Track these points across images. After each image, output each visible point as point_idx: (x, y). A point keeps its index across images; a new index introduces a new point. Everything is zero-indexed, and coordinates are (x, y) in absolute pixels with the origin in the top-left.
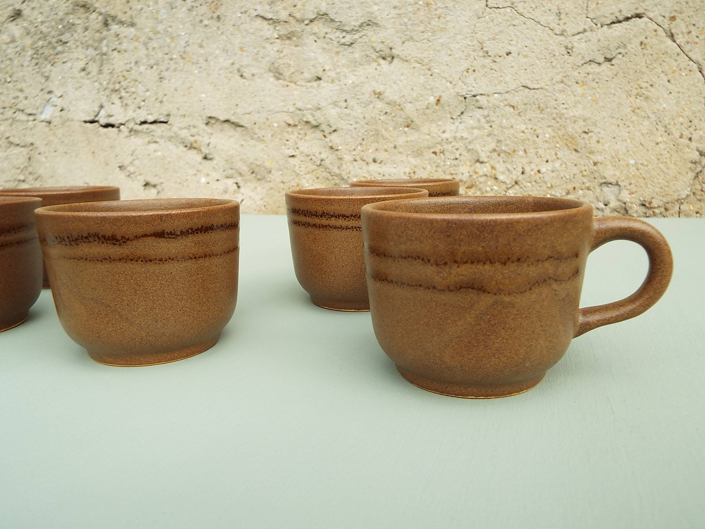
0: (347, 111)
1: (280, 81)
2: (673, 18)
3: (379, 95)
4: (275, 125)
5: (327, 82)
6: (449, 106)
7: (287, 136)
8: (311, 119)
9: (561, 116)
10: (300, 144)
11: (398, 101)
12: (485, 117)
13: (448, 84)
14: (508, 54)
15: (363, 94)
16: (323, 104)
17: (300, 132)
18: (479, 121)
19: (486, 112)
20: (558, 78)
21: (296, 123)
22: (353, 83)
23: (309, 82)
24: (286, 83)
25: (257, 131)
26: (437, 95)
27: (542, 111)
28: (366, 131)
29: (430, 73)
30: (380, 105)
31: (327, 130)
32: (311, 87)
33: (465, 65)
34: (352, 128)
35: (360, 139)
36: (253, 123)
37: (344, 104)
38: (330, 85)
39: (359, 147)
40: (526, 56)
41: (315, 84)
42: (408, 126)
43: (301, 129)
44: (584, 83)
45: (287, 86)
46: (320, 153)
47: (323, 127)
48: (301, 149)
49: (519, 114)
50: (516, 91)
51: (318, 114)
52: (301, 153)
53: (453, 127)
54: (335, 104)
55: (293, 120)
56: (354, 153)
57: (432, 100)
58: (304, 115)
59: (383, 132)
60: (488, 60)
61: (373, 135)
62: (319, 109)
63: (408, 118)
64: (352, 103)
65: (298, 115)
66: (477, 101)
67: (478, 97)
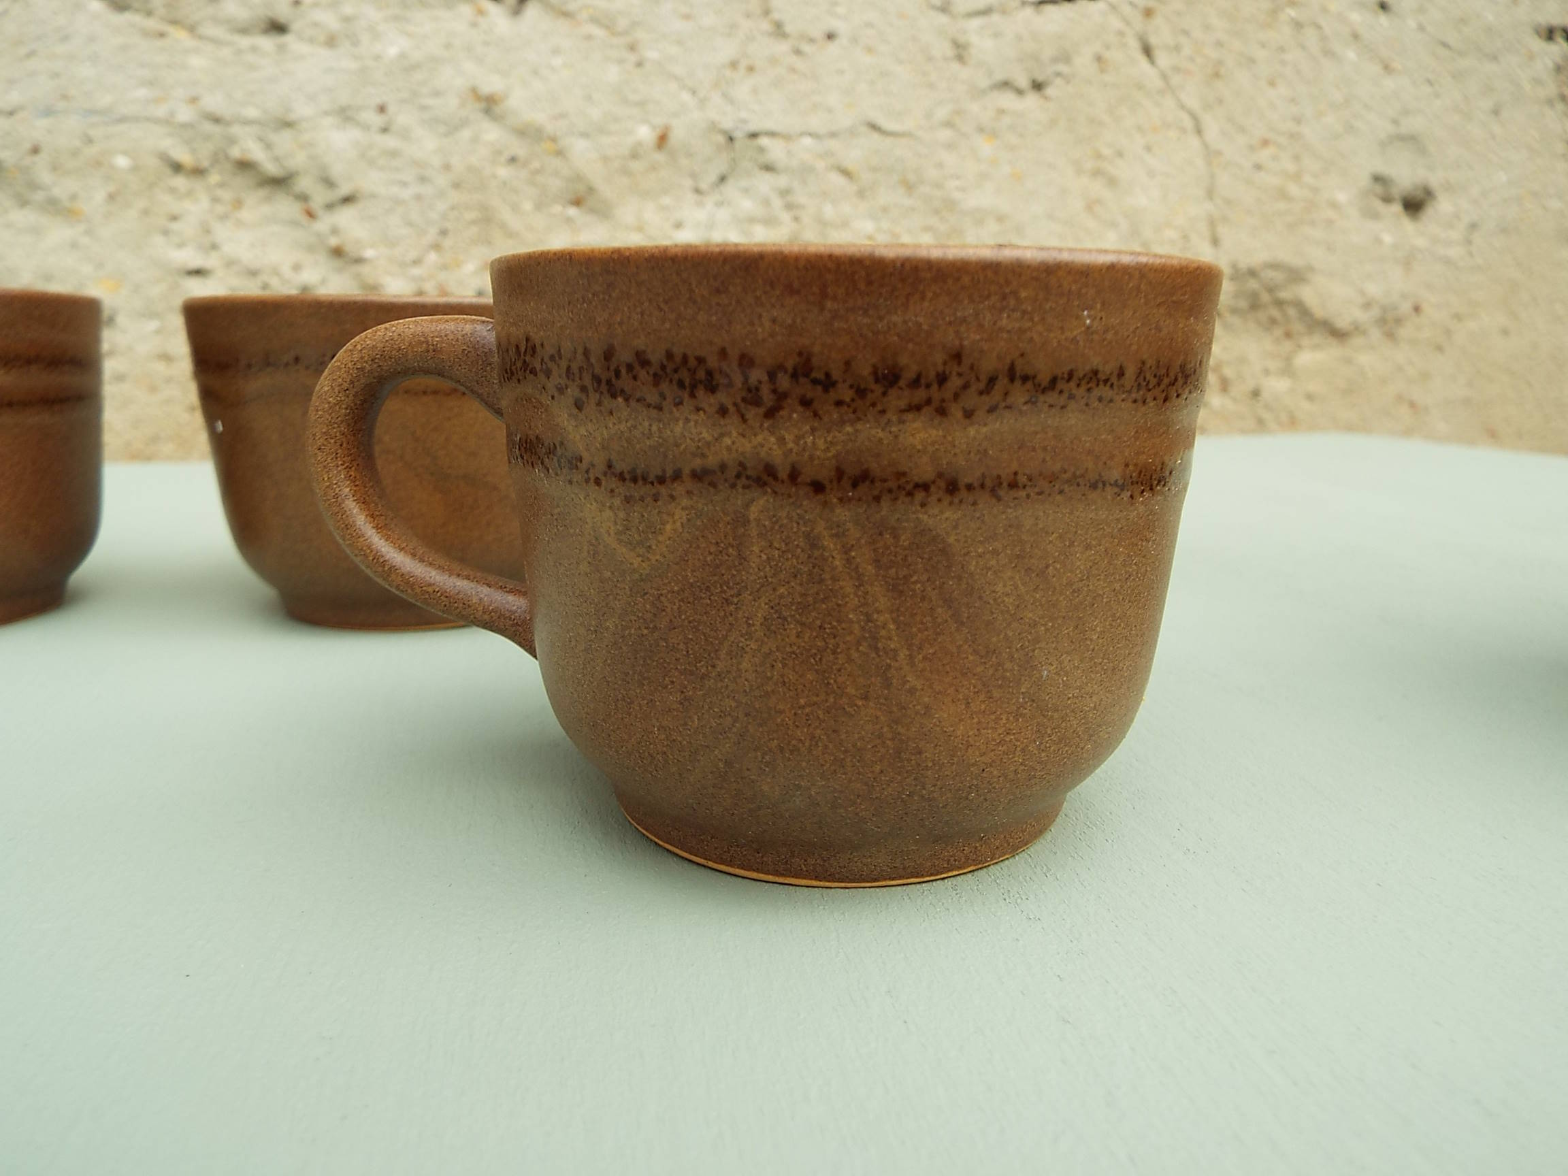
0: (390, 142)
1: (128, 17)
2: (1148, 13)
3: (489, 105)
4: (122, 162)
5: (311, 40)
6: (689, 155)
7: (170, 203)
8: (256, 153)
9: (950, 205)
10: (222, 232)
11: (550, 128)
12: (785, 193)
13: (686, 96)
14: (830, 36)
15: (437, 94)
16: (302, 110)
17: (220, 193)
18: (766, 202)
19: (782, 181)
20: (942, 113)
21: (205, 163)
22: (403, 56)
23: (244, 31)
24: (152, 24)
25: (45, 177)
26: (659, 121)
27: (909, 187)
28: (453, 208)
29: (632, 58)
30: (492, 133)
31: (319, 197)
32: (254, 49)
33: (727, 50)
34: (406, 194)
35: (432, 232)
36: (27, 146)
37: (377, 120)
38: (324, 52)
39: (433, 257)
40: (870, 50)
41: (267, 43)
42: (577, 202)
43: (221, 185)
44: (993, 134)
45: (162, 35)
46: (297, 268)
47: (305, 184)
48: (229, 249)
49: (861, 194)
50: (852, 132)
51: (284, 141)
52: (230, 263)
53: (700, 215)
54: (345, 115)
55: (193, 151)
56: (416, 271)
57: (645, 134)
58: (232, 141)
59: (506, 214)
60: (782, 47)
61: (474, 222)
62: (288, 124)
63: (578, 178)
64: (404, 118)
65: (208, 137)
66: (761, 150)
67: (764, 141)
